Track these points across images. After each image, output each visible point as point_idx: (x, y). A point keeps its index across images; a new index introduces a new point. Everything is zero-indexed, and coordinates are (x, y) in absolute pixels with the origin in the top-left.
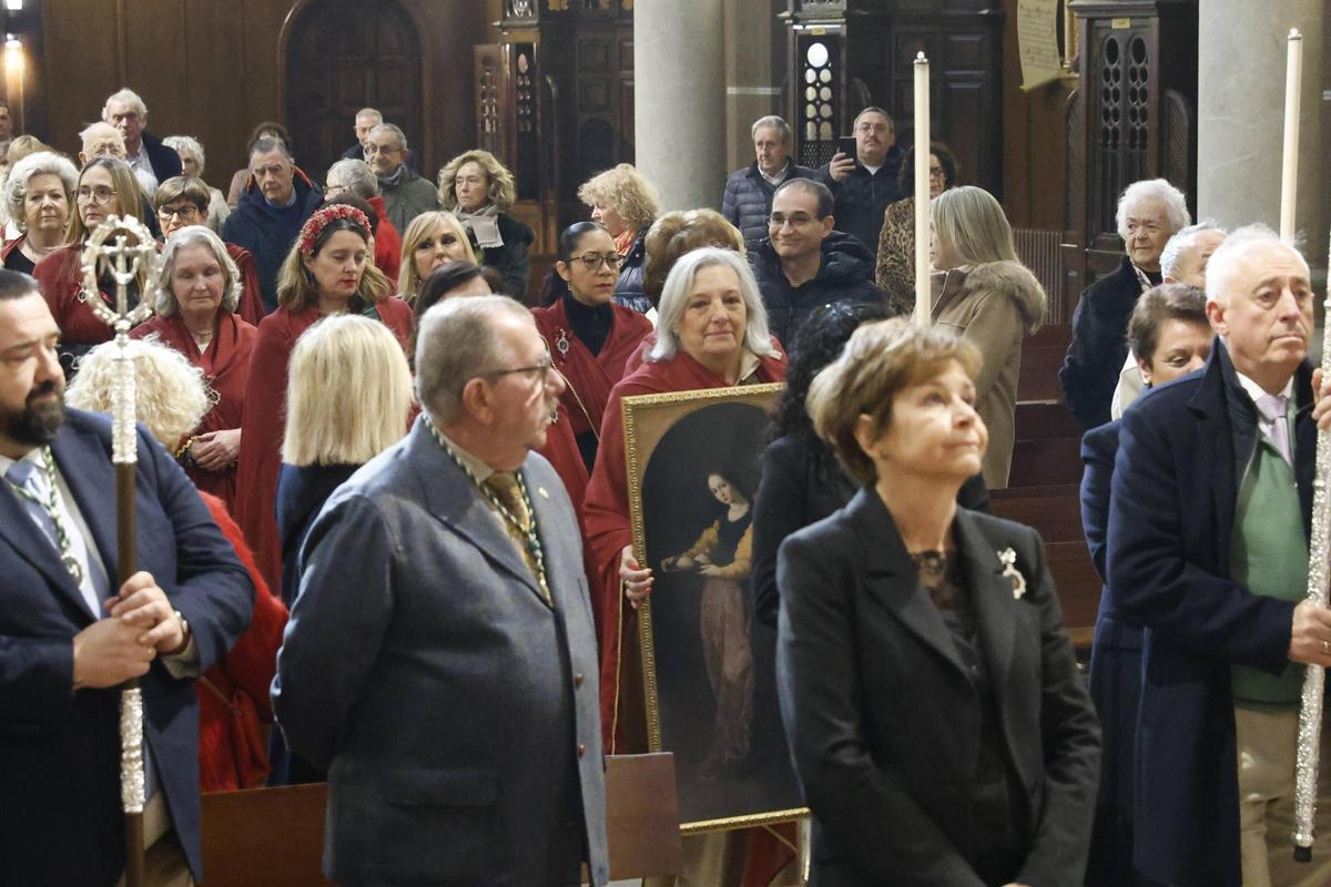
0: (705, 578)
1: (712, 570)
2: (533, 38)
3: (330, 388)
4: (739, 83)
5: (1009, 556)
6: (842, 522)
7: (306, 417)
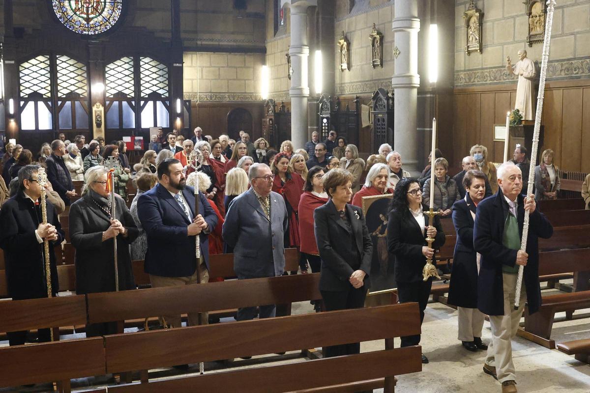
0: (378, 238)
1: (380, 235)
2: (273, 118)
3: (233, 182)
4: (310, 126)
5: (356, 212)
6: (325, 206)
7: (229, 186)
